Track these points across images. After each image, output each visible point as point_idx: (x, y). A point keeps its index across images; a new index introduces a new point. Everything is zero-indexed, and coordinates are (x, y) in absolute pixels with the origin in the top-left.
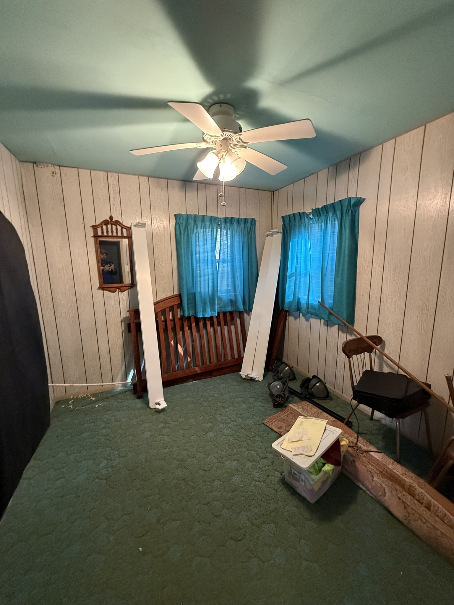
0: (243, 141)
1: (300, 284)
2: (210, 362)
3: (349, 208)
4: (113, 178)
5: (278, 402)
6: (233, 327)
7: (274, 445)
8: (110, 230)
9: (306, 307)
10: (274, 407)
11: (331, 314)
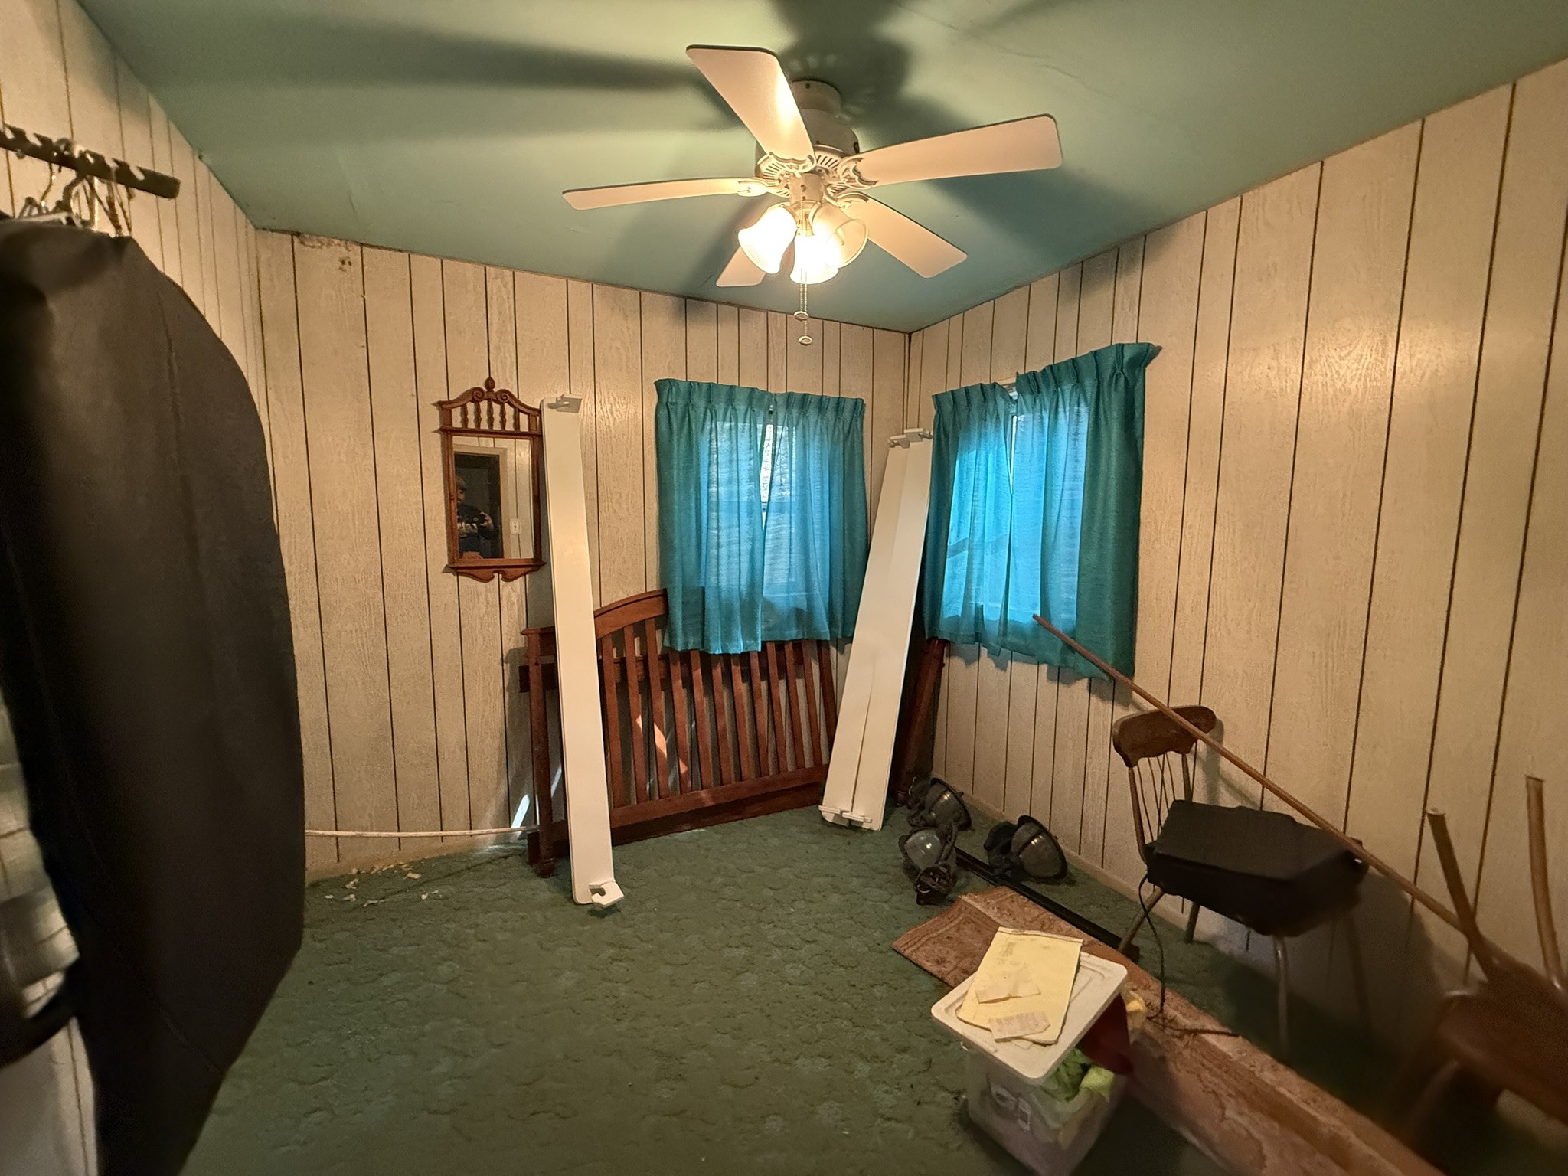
0: (866, 177)
1: (981, 570)
2: (740, 777)
3: (1118, 371)
4: (500, 282)
5: (930, 888)
6: (800, 684)
7: (938, 1011)
8: (484, 416)
9: (999, 630)
10: (918, 903)
11: (1069, 648)
